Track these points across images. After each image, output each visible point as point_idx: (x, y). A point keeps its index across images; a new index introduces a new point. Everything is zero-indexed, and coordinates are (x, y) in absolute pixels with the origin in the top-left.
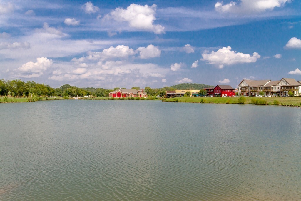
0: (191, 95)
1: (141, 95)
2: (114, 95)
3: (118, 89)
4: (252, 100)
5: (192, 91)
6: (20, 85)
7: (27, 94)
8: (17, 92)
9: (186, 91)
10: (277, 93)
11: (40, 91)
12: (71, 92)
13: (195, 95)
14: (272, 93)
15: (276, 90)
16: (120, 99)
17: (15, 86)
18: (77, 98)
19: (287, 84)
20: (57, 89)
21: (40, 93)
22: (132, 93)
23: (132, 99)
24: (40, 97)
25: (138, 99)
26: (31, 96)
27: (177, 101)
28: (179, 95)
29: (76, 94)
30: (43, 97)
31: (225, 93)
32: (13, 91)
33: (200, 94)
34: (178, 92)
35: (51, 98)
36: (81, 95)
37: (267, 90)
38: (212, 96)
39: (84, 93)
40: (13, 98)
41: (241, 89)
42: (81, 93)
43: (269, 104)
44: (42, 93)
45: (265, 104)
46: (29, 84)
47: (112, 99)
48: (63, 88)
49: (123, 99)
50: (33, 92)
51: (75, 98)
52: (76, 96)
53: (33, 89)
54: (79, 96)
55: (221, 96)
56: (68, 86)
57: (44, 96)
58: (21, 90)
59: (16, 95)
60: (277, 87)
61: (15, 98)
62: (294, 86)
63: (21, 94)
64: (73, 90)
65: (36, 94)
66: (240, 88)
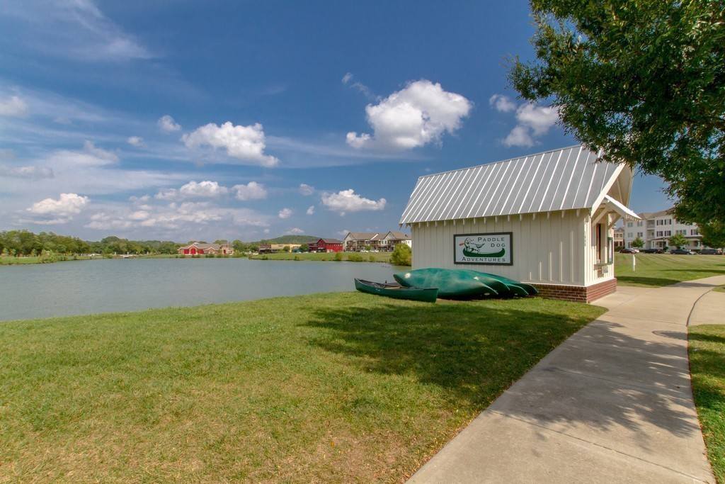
0: (290, 251)
1: (225, 251)
2: (187, 251)
3: (192, 242)
4: (349, 257)
5: (292, 246)
6: (25, 238)
7: (39, 251)
8: (20, 248)
9: (284, 246)
10: (385, 247)
11: (64, 247)
12: (119, 247)
13: (295, 251)
14: (380, 248)
15: (383, 245)
16: (193, 257)
17: (16, 240)
18: (128, 256)
19: (394, 238)
20: (94, 243)
21: (64, 250)
22: (211, 249)
23: (212, 256)
24: (63, 256)
25: (219, 257)
26: (47, 254)
27: (267, 259)
28: (275, 251)
29: (126, 250)
30: (69, 256)
31: (330, 248)
32: (12, 248)
33: (302, 250)
34: (274, 247)
35: (83, 256)
36: (132, 252)
37: (374, 244)
38: (315, 252)
39: (139, 250)
40: (12, 258)
41: (348, 243)
42: (133, 249)
43: (365, 261)
44: (68, 250)
45: (361, 261)
46: (45, 237)
47: (183, 257)
48: (105, 241)
49: (198, 257)
50: (51, 248)
51: (124, 256)
52: (126, 253)
53: (50, 244)
54: (130, 253)
55: (326, 252)
56: (115, 239)
57: (71, 254)
58: (29, 245)
59: (18, 253)
60: (384, 241)
61: (17, 257)
62: (400, 240)
63: (28, 252)
64: (122, 245)
65: (57, 251)
66: (346, 242)
